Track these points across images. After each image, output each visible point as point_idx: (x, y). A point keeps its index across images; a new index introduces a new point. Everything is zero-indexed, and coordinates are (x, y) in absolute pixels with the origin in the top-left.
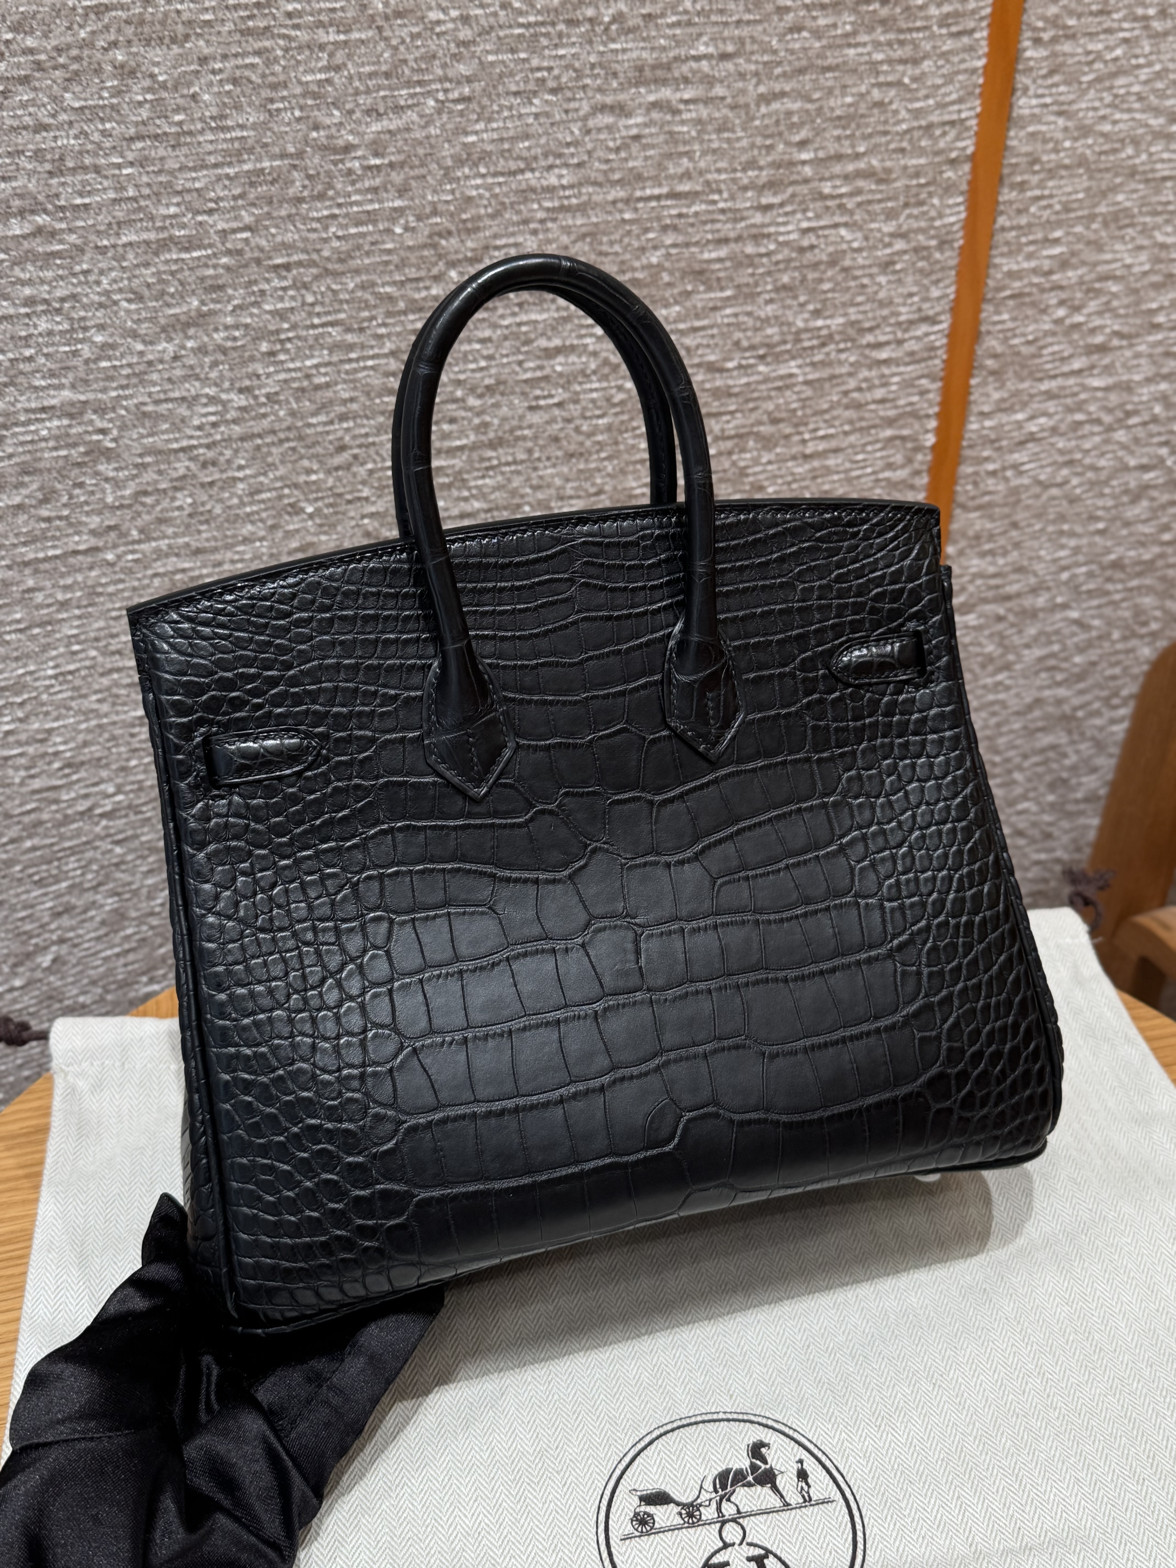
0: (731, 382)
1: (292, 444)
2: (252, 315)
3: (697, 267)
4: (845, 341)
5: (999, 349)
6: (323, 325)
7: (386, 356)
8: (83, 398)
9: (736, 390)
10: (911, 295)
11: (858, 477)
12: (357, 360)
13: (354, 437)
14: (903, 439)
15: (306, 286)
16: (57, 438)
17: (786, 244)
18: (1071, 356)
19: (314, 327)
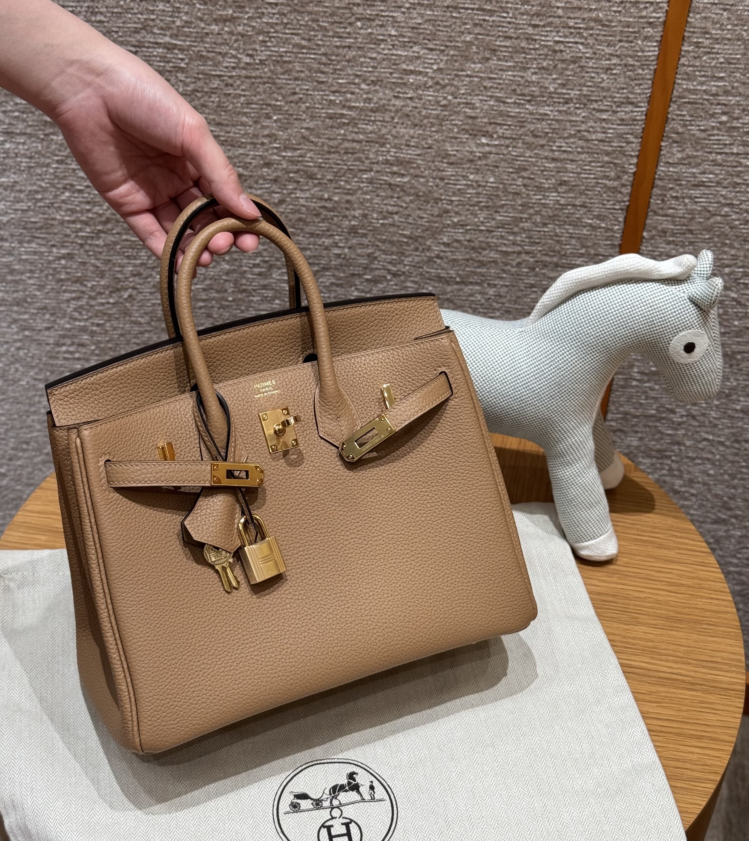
0: (509, 109)
1: (270, 85)
2: (257, 22)
3: (493, 47)
4: (580, 104)
5: (681, 130)
6: (292, 34)
7: (321, 55)
8: (174, 42)
9: (513, 114)
10: (623, 89)
11: (586, 178)
12: (306, 53)
13: (301, 89)
14: (615, 164)
15: (284, 14)
16: (161, 57)
17: (547, 46)
18: (732, 144)
19: (287, 34)
